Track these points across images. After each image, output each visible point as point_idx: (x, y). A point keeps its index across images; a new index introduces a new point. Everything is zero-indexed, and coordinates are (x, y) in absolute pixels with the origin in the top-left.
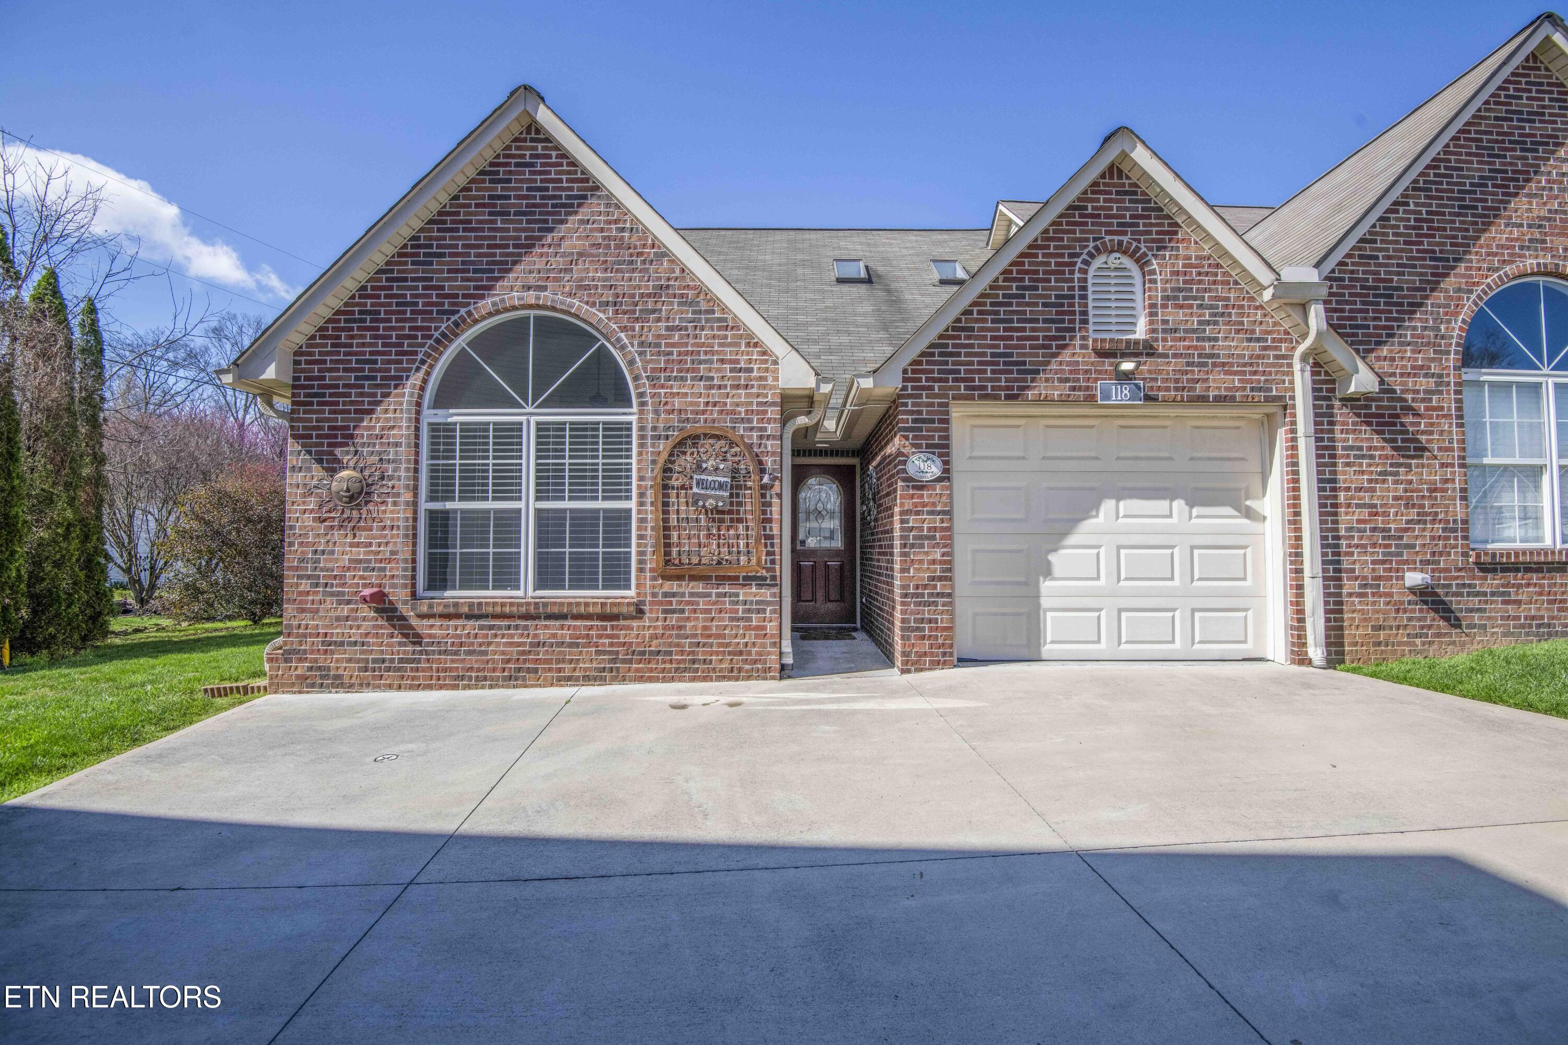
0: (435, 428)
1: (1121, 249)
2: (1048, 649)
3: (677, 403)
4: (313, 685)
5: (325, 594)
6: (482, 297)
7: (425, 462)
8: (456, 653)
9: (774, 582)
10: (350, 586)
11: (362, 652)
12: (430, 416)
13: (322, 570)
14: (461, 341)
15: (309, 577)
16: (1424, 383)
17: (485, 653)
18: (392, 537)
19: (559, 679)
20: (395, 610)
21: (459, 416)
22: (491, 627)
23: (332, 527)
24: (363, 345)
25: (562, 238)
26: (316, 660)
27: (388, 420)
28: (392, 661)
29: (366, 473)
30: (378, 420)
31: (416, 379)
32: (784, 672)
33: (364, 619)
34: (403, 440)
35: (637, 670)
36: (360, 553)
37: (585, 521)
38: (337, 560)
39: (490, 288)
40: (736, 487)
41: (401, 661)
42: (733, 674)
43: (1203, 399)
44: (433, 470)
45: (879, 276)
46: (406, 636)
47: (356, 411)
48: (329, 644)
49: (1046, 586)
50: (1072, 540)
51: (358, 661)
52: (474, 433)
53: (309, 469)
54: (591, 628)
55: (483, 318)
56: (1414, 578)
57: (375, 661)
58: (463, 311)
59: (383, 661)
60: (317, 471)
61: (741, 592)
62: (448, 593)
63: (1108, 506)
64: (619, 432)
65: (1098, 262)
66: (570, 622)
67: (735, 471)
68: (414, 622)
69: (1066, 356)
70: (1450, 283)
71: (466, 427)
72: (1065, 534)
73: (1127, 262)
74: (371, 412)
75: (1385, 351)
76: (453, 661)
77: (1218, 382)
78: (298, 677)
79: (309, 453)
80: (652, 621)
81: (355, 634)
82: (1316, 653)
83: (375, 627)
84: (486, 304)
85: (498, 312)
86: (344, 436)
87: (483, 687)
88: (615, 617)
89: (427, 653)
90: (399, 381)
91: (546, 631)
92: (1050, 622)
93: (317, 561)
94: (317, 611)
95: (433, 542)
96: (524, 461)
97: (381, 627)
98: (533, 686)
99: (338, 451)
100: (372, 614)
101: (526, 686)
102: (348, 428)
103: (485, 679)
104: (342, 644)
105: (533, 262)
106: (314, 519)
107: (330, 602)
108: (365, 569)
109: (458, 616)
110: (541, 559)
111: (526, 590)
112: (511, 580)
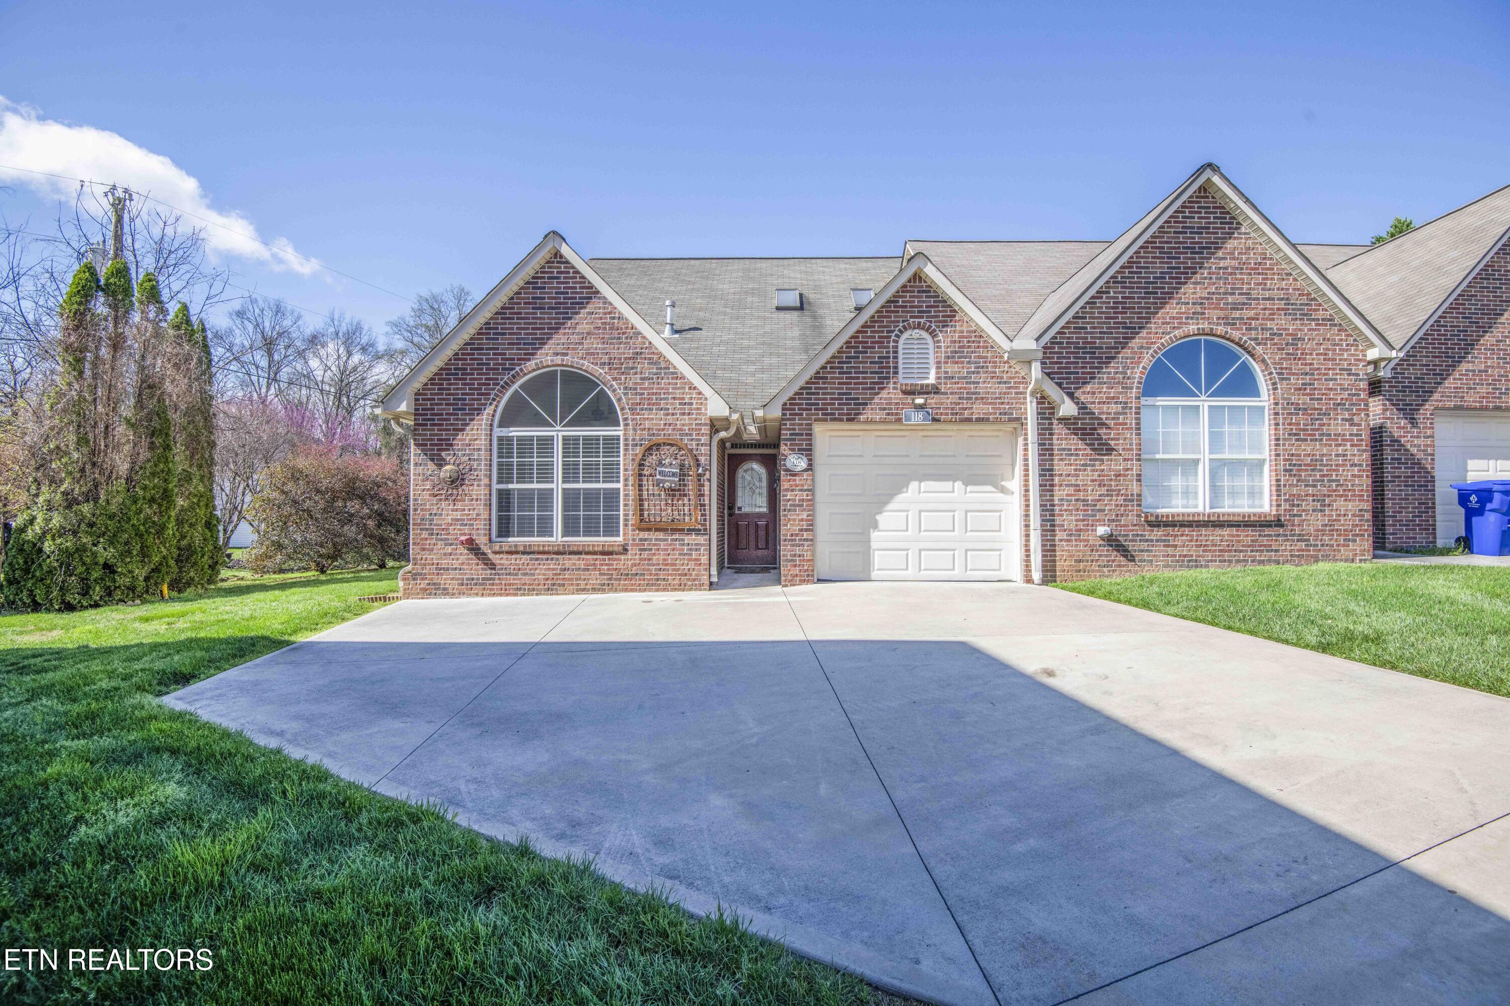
0: (500, 439)
1: (919, 326)
2: (874, 575)
3: (647, 424)
4: (430, 594)
5: (437, 539)
6: (529, 360)
7: (495, 460)
8: (516, 575)
9: (706, 532)
10: (453, 535)
11: (460, 574)
12: (498, 432)
13: (435, 525)
14: (516, 386)
15: (427, 529)
16: (1114, 408)
17: (534, 575)
18: (477, 505)
19: (577, 590)
20: (480, 549)
21: (516, 432)
22: (537, 559)
23: (441, 500)
24: (457, 389)
25: (577, 324)
26: (432, 579)
27: (473, 435)
28: (478, 579)
29: (461, 467)
30: (467, 435)
31: (489, 410)
32: (712, 586)
33: (461, 554)
34: (483, 447)
35: (624, 585)
36: (458, 515)
37: (591, 498)
38: (444, 519)
39: (533, 354)
40: (683, 475)
41: (483, 579)
42: (681, 587)
43: (969, 420)
44: (500, 464)
45: (809, 303)
46: (486, 564)
47: (454, 430)
48: (440, 569)
49: (874, 535)
50: (890, 506)
51: (458, 579)
52: (525, 442)
53: (426, 465)
54: (596, 560)
55: (530, 372)
56: (1102, 530)
57: (468, 579)
58: (517, 368)
59: (473, 579)
60: (431, 466)
61: (686, 538)
62: (510, 539)
63: (914, 485)
64: (611, 444)
65: (906, 335)
66: (584, 556)
67: (682, 466)
68: (491, 556)
69: (884, 395)
70: (1135, 343)
71: (520, 439)
72: (887, 503)
73: (925, 334)
74: (463, 430)
75: (1088, 388)
76: (514, 579)
77: (979, 410)
78: (421, 589)
79: (426, 455)
80: (633, 554)
81: (456, 564)
82: (1037, 576)
83: (468, 559)
84: (531, 364)
85: (538, 369)
86: (447, 445)
87: (532, 595)
88: (611, 553)
89: (499, 574)
90: (479, 411)
91: (570, 561)
92: (878, 559)
93: (432, 520)
94: (432, 550)
95: (500, 508)
96: (555, 459)
97: (471, 559)
98: (562, 594)
99: (443, 454)
100: (466, 551)
101: (558, 594)
102: (449, 440)
103: (534, 590)
104: (448, 569)
105: (559, 339)
106: (430, 495)
107: (440, 544)
108: (462, 525)
109: (517, 553)
110: (566, 519)
111: (557, 537)
112: (546, 529)
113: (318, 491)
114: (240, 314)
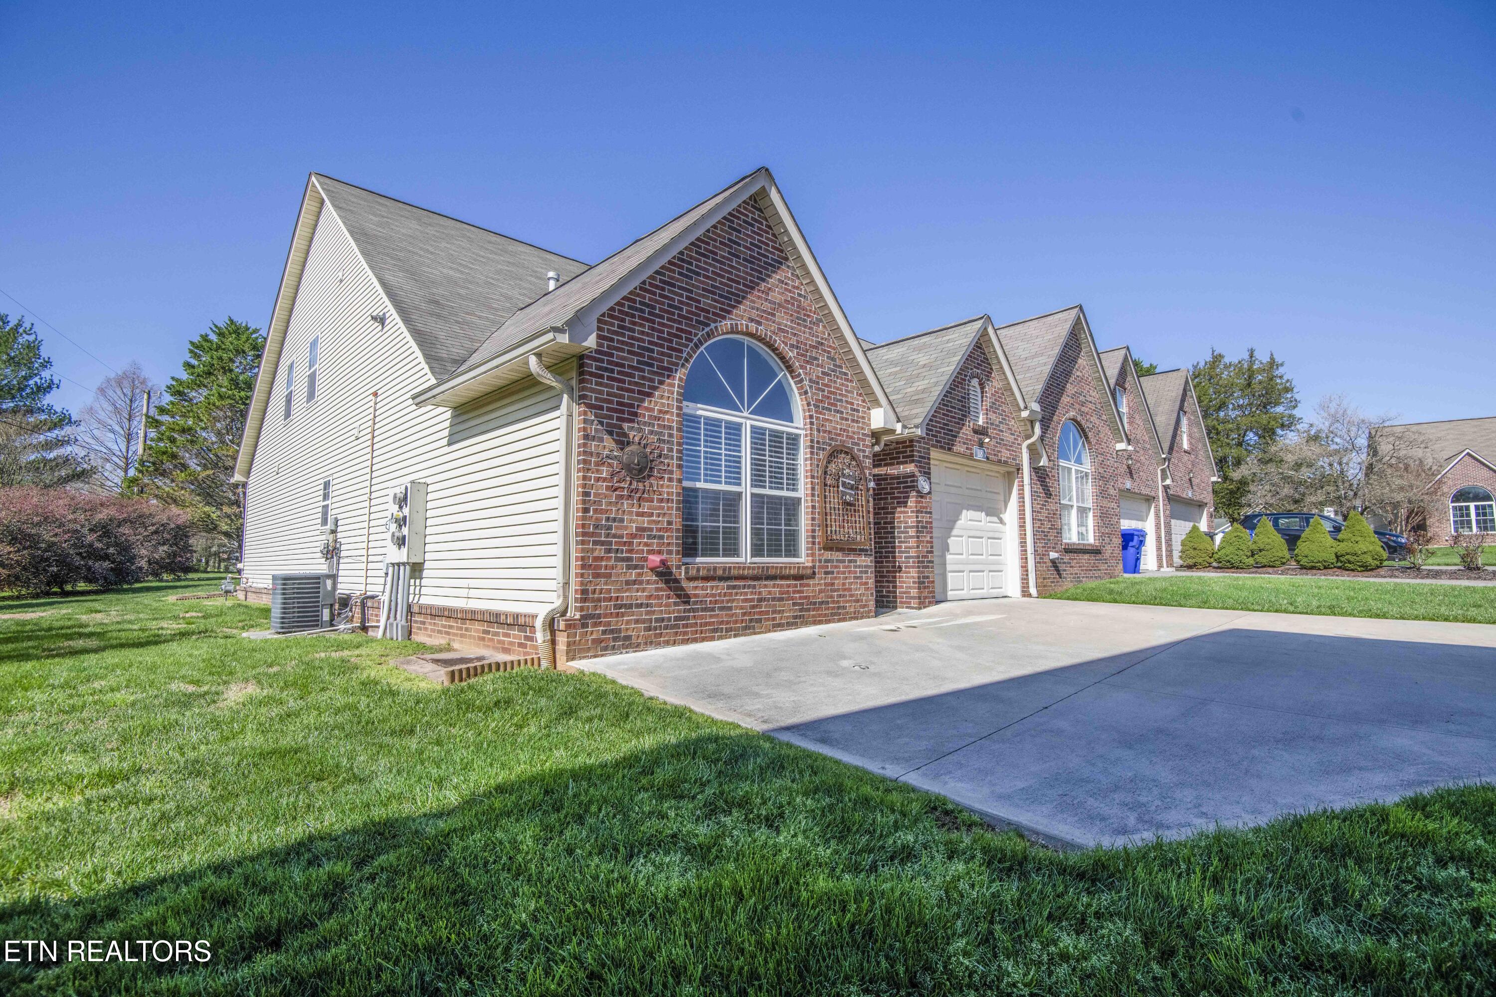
1: (978, 377)
2: (951, 594)
3: (829, 426)
4: (606, 649)
5: (618, 559)
6: (724, 318)
7: (684, 446)
8: (713, 610)
9: (867, 552)
10: (637, 552)
11: (647, 613)
12: (686, 406)
13: (614, 536)
14: (702, 349)
15: (602, 543)
16: (1050, 464)
17: (730, 608)
18: (669, 509)
19: (774, 626)
20: (671, 573)
21: (705, 411)
22: (734, 587)
23: (622, 497)
24: (643, 333)
25: (770, 289)
26: (609, 624)
27: (663, 405)
28: (669, 619)
29: (648, 450)
30: (656, 403)
31: (681, 373)
32: (875, 612)
33: (648, 582)
34: (674, 424)
35: (814, 616)
36: (645, 522)
37: (774, 505)
38: (626, 528)
39: (729, 312)
40: (856, 488)
41: (676, 619)
43: (1000, 461)
46: (679, 596)
47: (640, 392)
48: (623, 607)
49: (949, 557)
50: (954, 532)
51: (644, 622)
52: (714, 424)
53: (601, 440)
54: (789, 586)
55: (723, 334)
56: (1052, 555)
57: (657, 620)
58: (713, 325)
59: (663, 620)
60: (608, 442)
61: (858, 559)
62: (699, 560)
63: (965, 514)
65: (972, 381)
66: (779, 582)
67: (854, 478)
68: (684, 584)
69: (964, 430)
71: (707, 421)
72: (952, 528)
73: (976, 384)
74: (650, 395)
76: (711, 616)
77: (1004, 454)
78: (594, 641)
79: (601, 423)
81: (640, 596)
82: (1033, 591)
83: (657, 589)
84: (727, 324)
85: (732, 332)
86: (630, 413)
87: (730, 637)
88: (801, 577)
89: (694, 610)
90: (668, 372)
92: (949, 579)
93: (610, 528)
94: (609, 576)
95: (686, 515)
96: (743, 454)
97: (661, 589)
98: (759, 633)
99: (626, 425)
100: (654, 578)
101: (755, 634)
102: (632, 406)
103: (731, 630)
104: (630, 606)
106: (607, 488)
108: (649, 537)
109: (713, 578)
110: (756, 533)
111: (745, 557)
112: (732, 549)
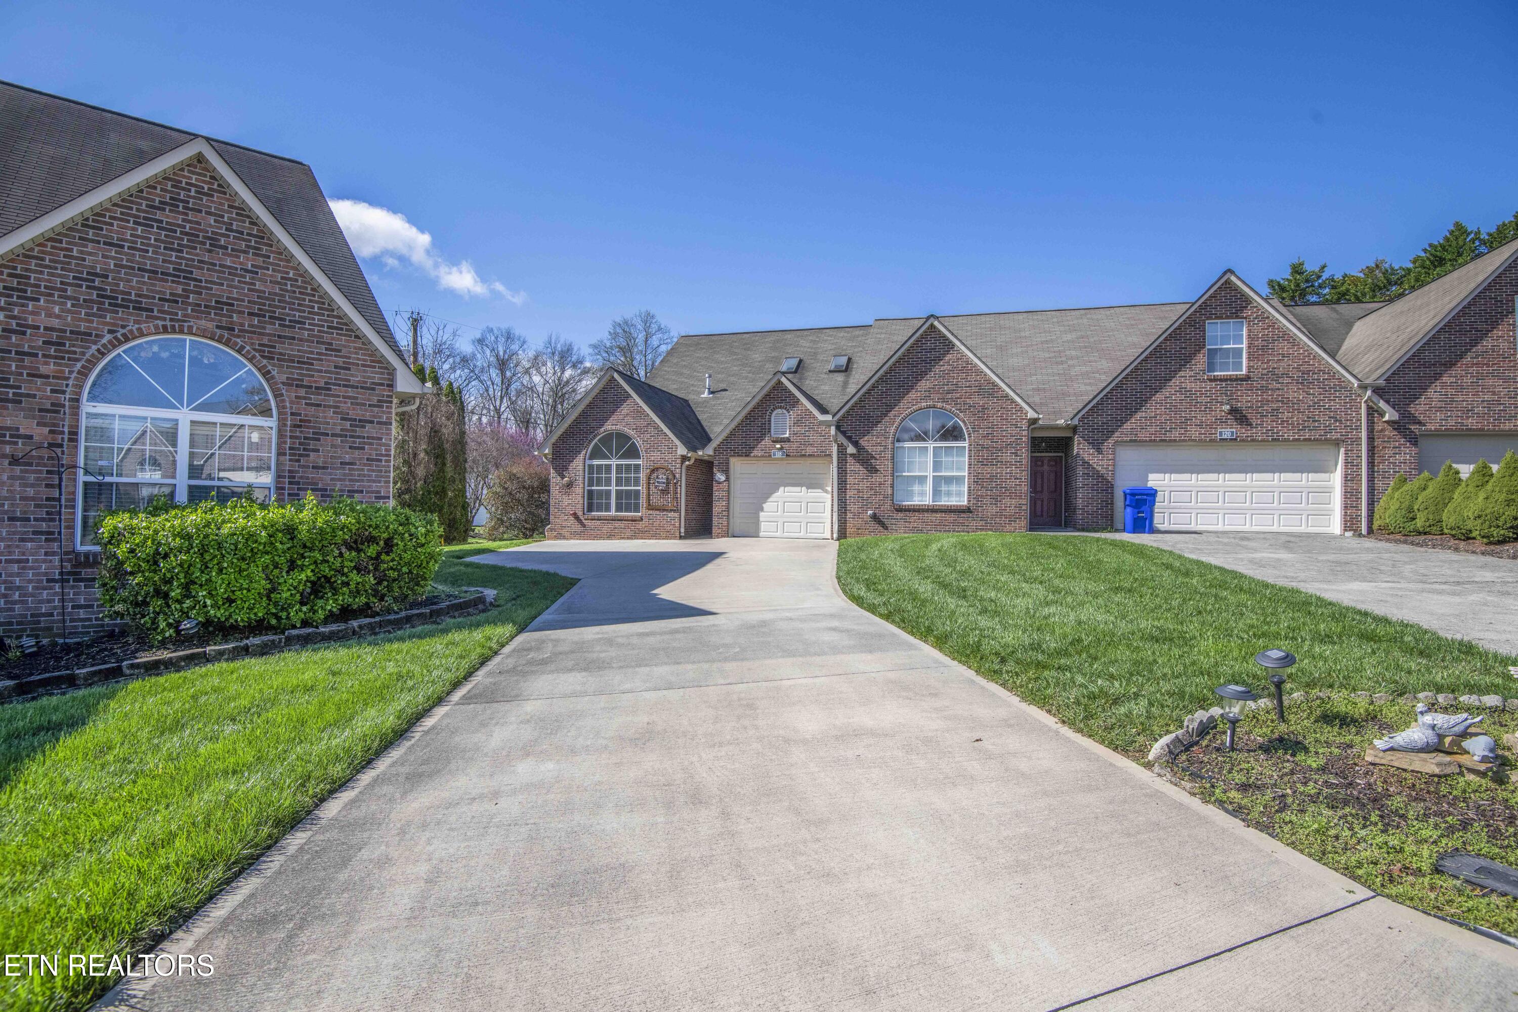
0: (589, 465)
1: (781, 408)
2: (761, 534)
3: (652, 458)
4: (558, 538)
6: (601, 428)
7: (587, 475)
8: (594, 530)
9: (677, 510)
10: (568, 511)
11: (571, 529)
12: (588, 462)
13: (560, 506)
14: (596, 440)
15: (557, 509)
16: (879, 448)
17: (602, 530)
18: (578, 497)
19: (621, 538)
20: (579, 518)
21: (596, 462)
22: (604, 523)
23: (562, 494)
24: (570, 442)
25: (621, 411)
26: (559, 531)
27: (577, 464)
28: (578, 532)
29: (572, 479)
30: (574, 464)
31: (584, 452)
32: (681, 538)
33: (571, 520)
34: (581, 470)
35: (641, 536)
36: (570, 501)
37: (628, 493)
38: (564, 503)
39: (603, 425)
40: (668, 483)
41: (580, 532)
42: (666, 538)
43: (804, 456)
44: (589, 478)
45: (804, 367)
46: (582, 525)
47: (569, 461)
48: (563, 527)
49: (761, 514)
50: (770, 500)
51: (570, 532)
52: (599, 467)
53: (557, 477)
54: (630, 524)
55: (601, 434)
56: (870, 512)
57: (574, 532)
58: (594, 433)
59: (576, 532)
60: (559, 478)
61: (670, 514)
62: (593, 513)
63: (782, 489)
64: (637, 467)
65: (775, 412)
66: (624, 522)
67: (667, 479)
68: (584, 521)
69: (763, 443)
70: (891, 414)
71: (597, 465)
72: (768, 497)
73: (785, 411)
74: (573, 461)
75: (866, 438)
76: (594, 532)
77: (809, 450)
78: (554, 536)
79: (557, 473)
80: (645, 522)
81: (569, 524)
82: (834, 536)
84: (602, 430)
85: (605, 432)
86: (565, 468)
87: (601, 540)
88: (635, 521)
89: (587, 530)
90: (580, 452)
91: (617, 524)
92: (763, 526)
93: (559, 504)
94: (559, 518)
95: (588, 499)
96: (612, 475)
97: (575, 523)
98: (614, 540)
99: (564, 473)
100: (573, 519)
101: (612, 540)
102: (567, 466)
103: (602, 537)
104: (565, 527)
105: (614, 417)
106: (558, 492)
107: (563, 515)
108: (571, 506)
109: (595, 520)
110: (617, 504)
111: (613, 513)
112: (608, 509)
113: (524, 487)
114: (481, 341)
